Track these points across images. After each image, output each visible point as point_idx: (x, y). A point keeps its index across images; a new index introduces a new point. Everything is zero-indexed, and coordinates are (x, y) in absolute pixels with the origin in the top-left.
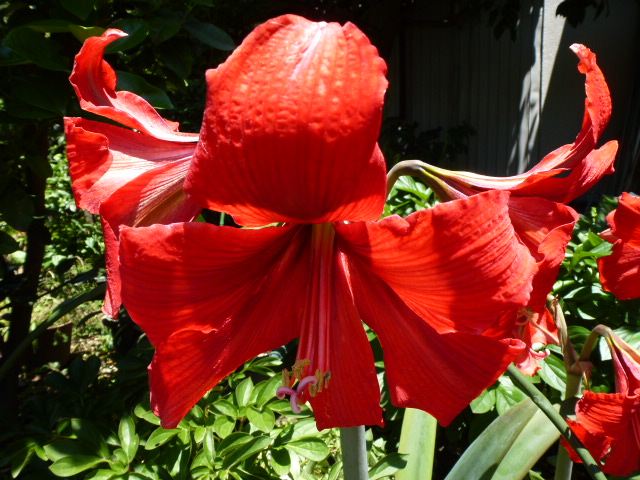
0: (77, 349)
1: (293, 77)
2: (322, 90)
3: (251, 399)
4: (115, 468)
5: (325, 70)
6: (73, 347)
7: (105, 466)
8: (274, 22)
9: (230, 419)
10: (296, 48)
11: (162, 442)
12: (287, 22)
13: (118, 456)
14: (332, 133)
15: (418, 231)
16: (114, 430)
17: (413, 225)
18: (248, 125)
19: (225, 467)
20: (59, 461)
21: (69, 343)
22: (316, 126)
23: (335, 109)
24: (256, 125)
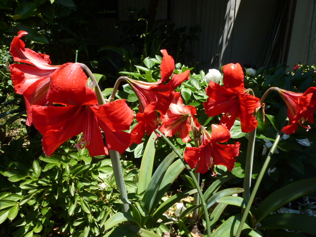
0: (9, 135)
1: (69, 78)
2: (74, 82)
3: (84, 153)
4: (33, 179)
5: (75, 77)
6: (7, 134)
7: (29, 178)
8: (64, 65)
9: (76, 160)
10: (69, 71)
11: (50, 168)
12: (67, 65)
13: (34, 175)
14: (76, 91)
15: (101, 109)
16: (31, 166)
17: (100, 108)
18: (59, 88)
19: (73, 176)
20: (11, 177)
21: (5, 132)
22: (73, 90)
23: (77, 87)
24: (61, 88)
